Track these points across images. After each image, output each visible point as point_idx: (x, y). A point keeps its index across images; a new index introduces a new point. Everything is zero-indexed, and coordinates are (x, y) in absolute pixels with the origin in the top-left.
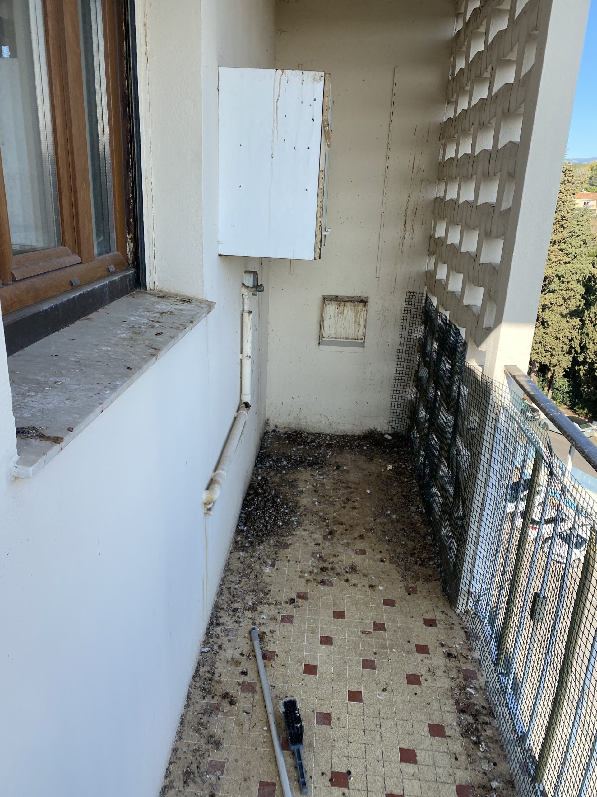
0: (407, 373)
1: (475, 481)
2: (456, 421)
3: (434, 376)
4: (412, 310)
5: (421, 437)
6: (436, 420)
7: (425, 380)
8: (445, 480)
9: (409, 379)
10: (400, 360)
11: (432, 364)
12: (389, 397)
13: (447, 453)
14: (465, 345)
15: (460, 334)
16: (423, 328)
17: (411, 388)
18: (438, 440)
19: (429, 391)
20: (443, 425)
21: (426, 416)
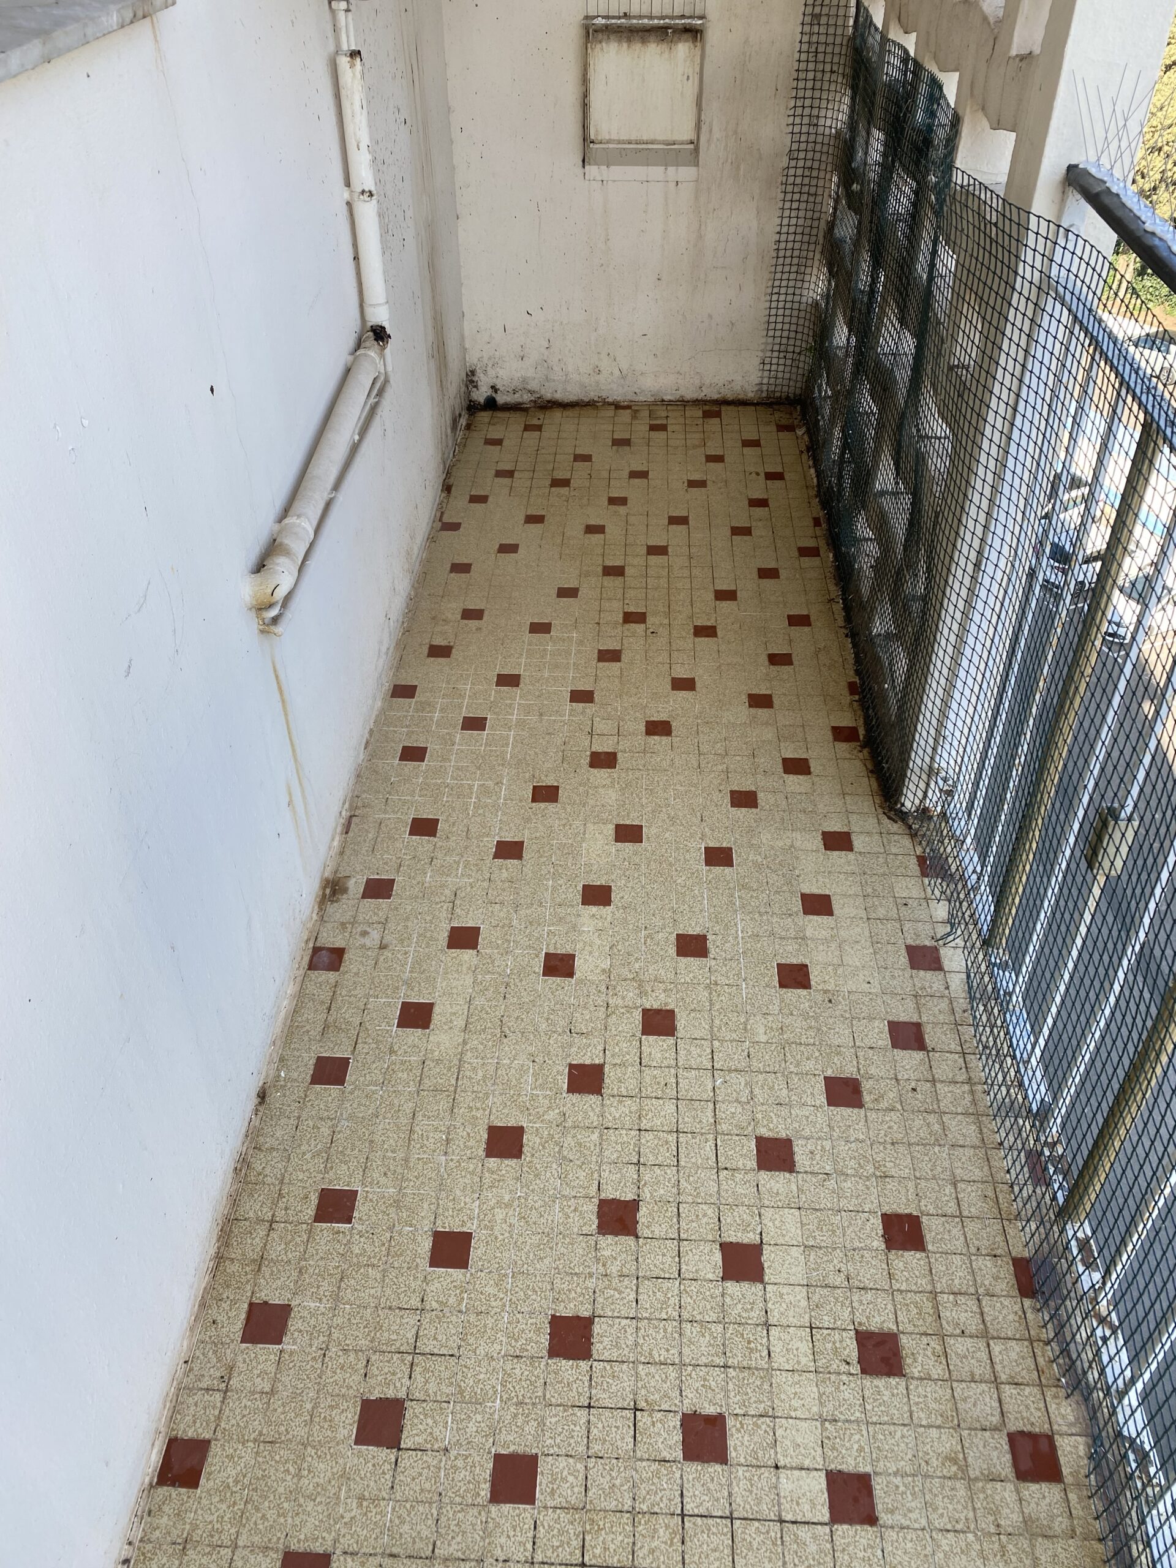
0: (807, 230)
1: (962, 508)
2: (919, 348)
3: (871, 231)
4: (821, 49)
5: (836, 394)
6: (872, 348)
7: (848, 247)
8: (886, 502)
9: (812, 247)
10: (789, 197)
11: (867, 199)
12: (763, 298)
13: (895, 434)
14: (956, 122)
15: (942, 96)
16: (847, 100)
17: (815, 271)
18: (874, 401)
19: (858, 275)
20: (887, 362)
21: (848, 340)
